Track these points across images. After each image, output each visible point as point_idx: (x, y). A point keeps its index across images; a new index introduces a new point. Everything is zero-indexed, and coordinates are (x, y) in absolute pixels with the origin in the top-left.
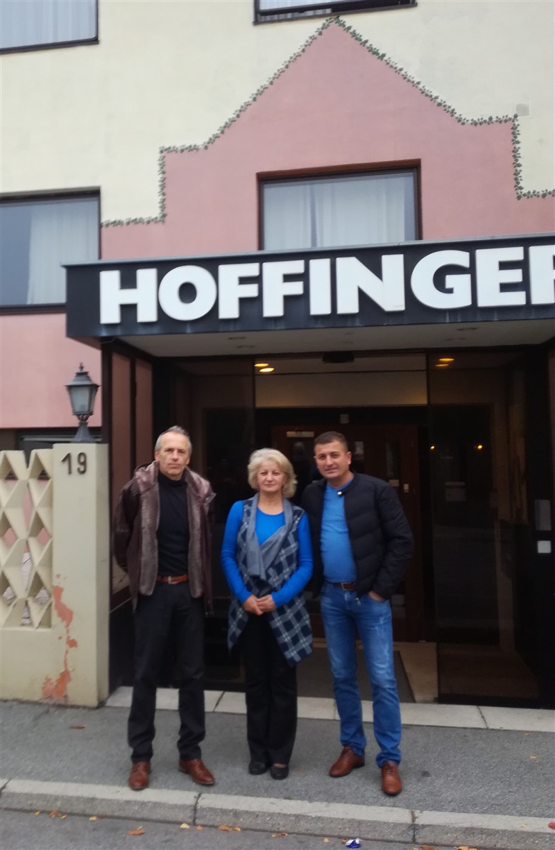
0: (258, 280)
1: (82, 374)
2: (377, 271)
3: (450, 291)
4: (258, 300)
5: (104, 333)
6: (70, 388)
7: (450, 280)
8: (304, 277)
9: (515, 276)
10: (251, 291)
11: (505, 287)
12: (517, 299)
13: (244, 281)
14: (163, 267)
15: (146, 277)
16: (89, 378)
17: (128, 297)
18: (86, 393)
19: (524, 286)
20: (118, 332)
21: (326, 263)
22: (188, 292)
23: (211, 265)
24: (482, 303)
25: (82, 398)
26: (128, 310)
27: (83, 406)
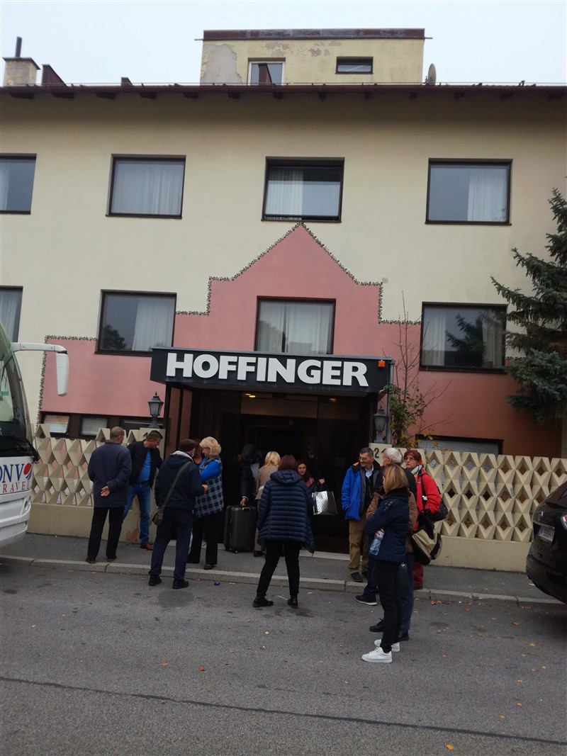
0: (236, 363)
1: (156, 397)
2: (285, 365)
3: (313, 376)
4: (236, 372)
5: (167, 380)
6: (150, 403)
7: (313, 372)
8: (255, 364)
9: (337, 373)
10: (233, 368)
11: (333, 377)
12: (337, 382)
13: (230, 363)
14: (196, 354)
15: (188, 357)
16: (159, 399)
17: (180, 365)
18: (157, 406)
19: (341, 377)
20: (174, 380)
21: (265, 360)
22: (206, 366)
23: (217, 355)
24: (324, 382)
25: (155, 408)
26: (179, 371)
27: (155, 412)
